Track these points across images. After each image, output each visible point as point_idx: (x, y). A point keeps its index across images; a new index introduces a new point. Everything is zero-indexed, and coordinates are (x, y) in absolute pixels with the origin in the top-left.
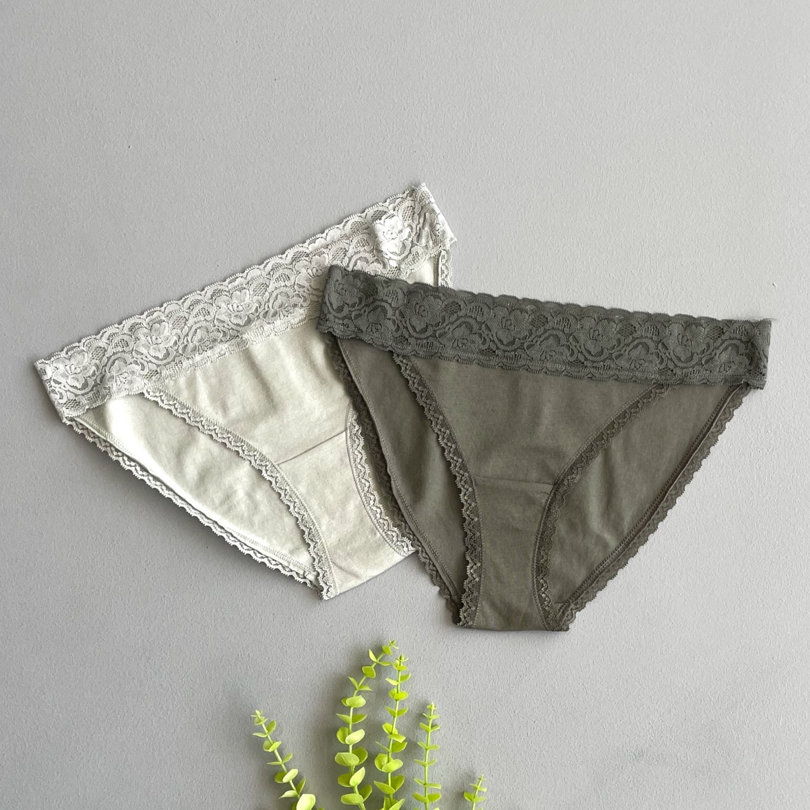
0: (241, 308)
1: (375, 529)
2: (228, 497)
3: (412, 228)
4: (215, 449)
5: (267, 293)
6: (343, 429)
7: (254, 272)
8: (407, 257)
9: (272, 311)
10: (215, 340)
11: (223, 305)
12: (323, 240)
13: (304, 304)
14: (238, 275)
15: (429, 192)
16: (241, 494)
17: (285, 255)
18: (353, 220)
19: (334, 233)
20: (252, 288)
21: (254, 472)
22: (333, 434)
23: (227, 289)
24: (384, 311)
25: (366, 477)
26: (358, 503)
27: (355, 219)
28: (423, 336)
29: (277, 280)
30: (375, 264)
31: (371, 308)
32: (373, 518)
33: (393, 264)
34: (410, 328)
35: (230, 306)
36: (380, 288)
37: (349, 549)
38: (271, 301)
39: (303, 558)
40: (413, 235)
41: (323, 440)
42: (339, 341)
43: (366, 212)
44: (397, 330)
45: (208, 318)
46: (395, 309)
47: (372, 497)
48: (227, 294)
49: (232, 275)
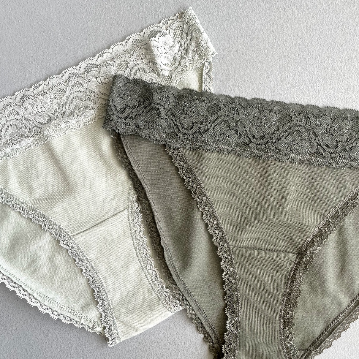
0: (44, 109)
1: (151, 289)
2: (33, 262)
3: (181, 44)
4: (24, 223)
5: (64, 97)
6: (125, 206)
7: (55, 80)
8: (177, 68)
9: (68, 112)
10: (22, 136)
11: (30, 107)
12: (109, 54)
13: (95, 106)
14: (41, 82)
15: (195, 14)
16: (43, 259)
17: (79, 66)
18: (133, 38)
19: (118, 48)
20: (52, 94)
21: (54, 241)
22: (118, 211)
23: (33, 94)
24: (159, 112)
25: (144, 246)
26: (137, 267)
27: (135, 37)
28: (190, 132)
29: (73, 87)
30: (152, 73)
31: (148, 110)
32: (150, 280)
33: (166, 74)
34: (180, 126)
35: (35, 108)
36: (155, 94)
37: (129, 306)
38: (68, 104)
39: (93, 314)
40: (182, 49)
41: (110, 216)
42: (121, 137)
43: (144, 31)
44: (169, 127)
45: (17, 117)
46: (168, 110)
47: (149, 262)
48: (32, 98)
49: (36, 84)
